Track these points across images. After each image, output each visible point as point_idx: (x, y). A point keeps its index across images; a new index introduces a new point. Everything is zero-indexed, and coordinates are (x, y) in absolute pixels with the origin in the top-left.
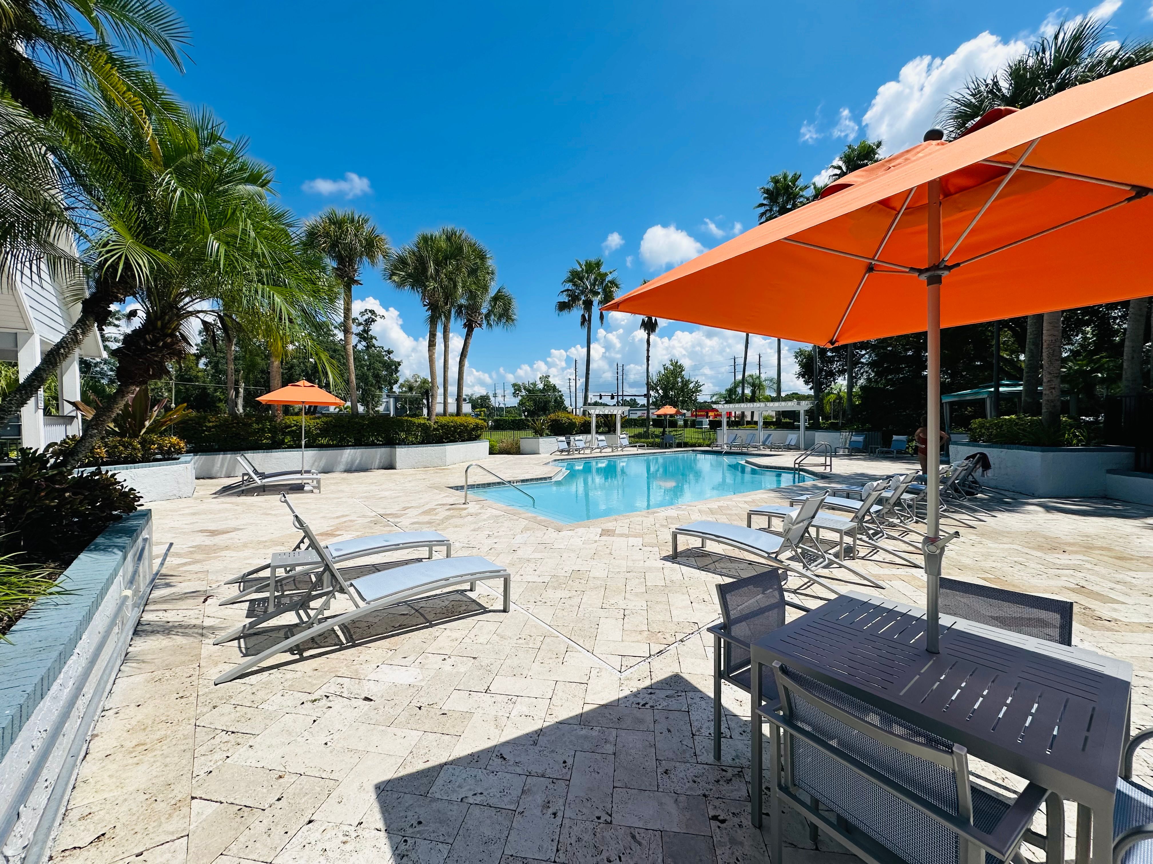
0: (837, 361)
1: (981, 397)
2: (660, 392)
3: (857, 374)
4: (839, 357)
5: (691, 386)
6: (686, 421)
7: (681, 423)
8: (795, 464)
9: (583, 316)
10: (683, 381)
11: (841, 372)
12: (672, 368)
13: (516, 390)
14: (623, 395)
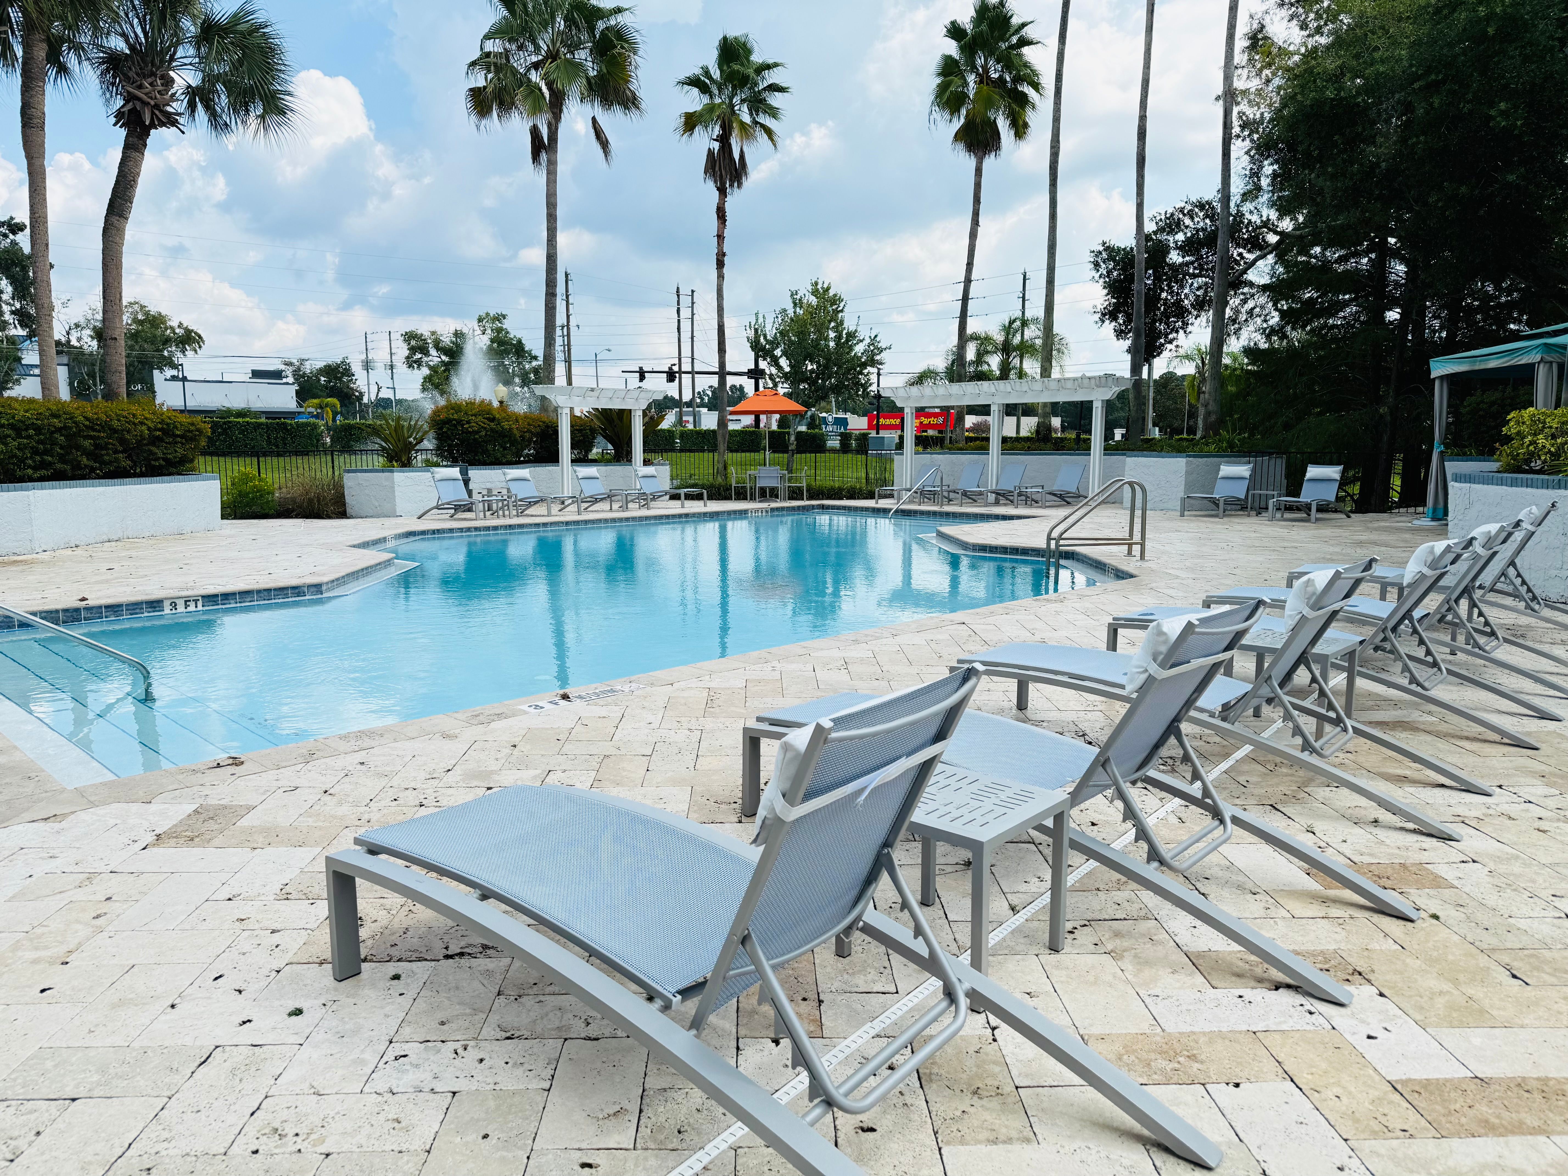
0: (1194, 276)
1: (1524, 360)
2: (784, 362)
3: (1237, 312)
4: (1201, 267)
5: (859, 349)
6: (845, 438)
7: (834, 443)
8: (1049, 539)
9: (535, 132)
10: (839, 337)
11: (1200, 305)
12: (813, 300)
13: (413, 350)
14: (693, 373)
